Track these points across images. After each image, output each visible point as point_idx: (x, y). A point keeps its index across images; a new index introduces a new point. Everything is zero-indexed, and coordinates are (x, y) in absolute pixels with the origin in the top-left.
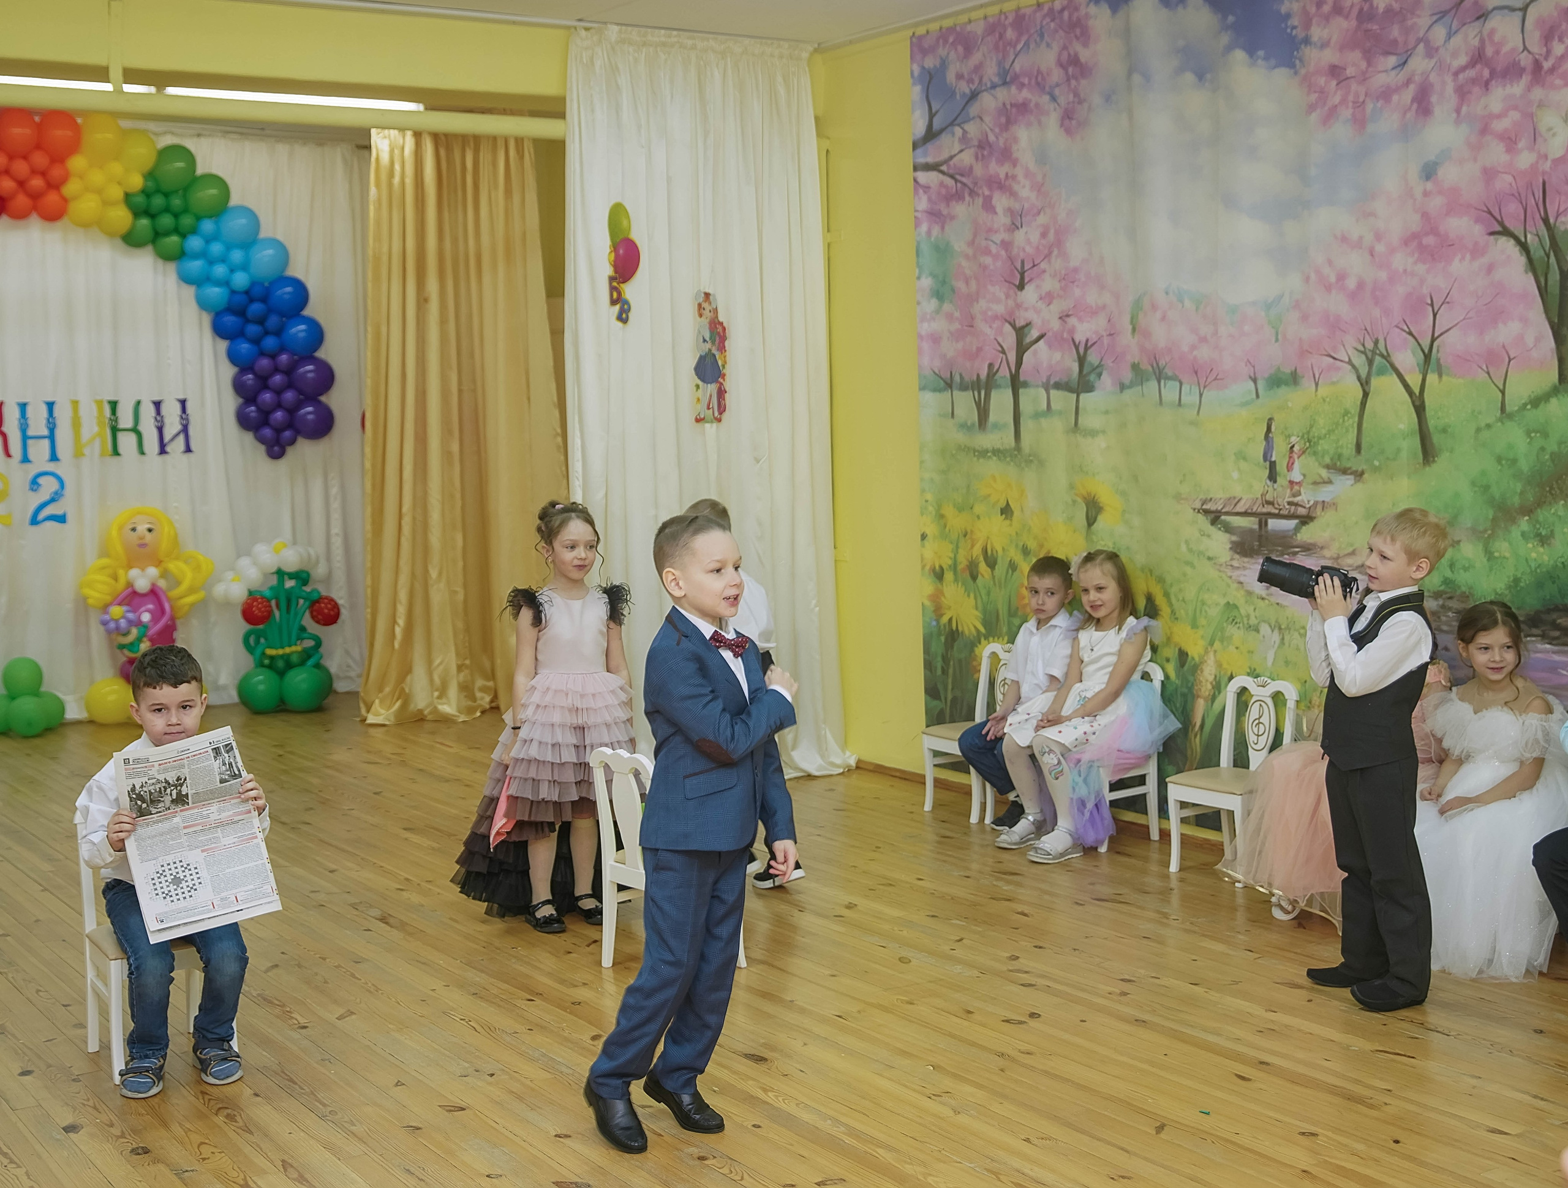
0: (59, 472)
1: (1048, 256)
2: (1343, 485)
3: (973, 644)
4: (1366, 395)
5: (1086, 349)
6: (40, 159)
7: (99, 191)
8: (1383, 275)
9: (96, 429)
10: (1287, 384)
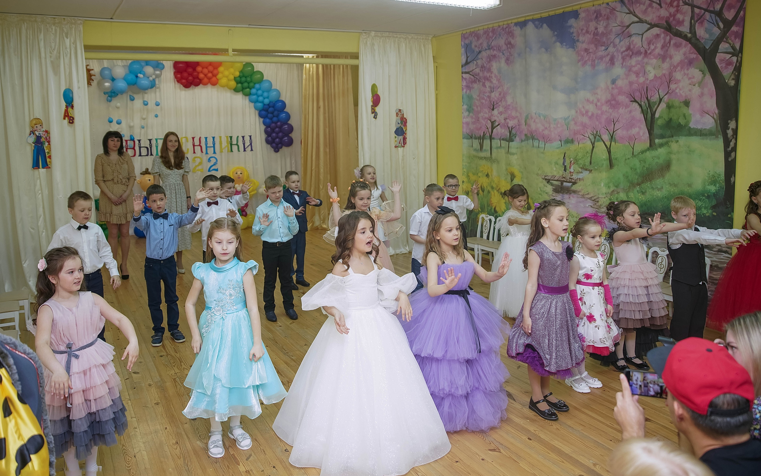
0: (216, 157)
1: (501, 101)
2: (586, 174)
3: (477, 214)
4: (593, 147)
5: (512, 129)
6: (211, 68)
7: (227, 77)
8: (599, 112)
9: (226, 144)
10: (570, 143)
